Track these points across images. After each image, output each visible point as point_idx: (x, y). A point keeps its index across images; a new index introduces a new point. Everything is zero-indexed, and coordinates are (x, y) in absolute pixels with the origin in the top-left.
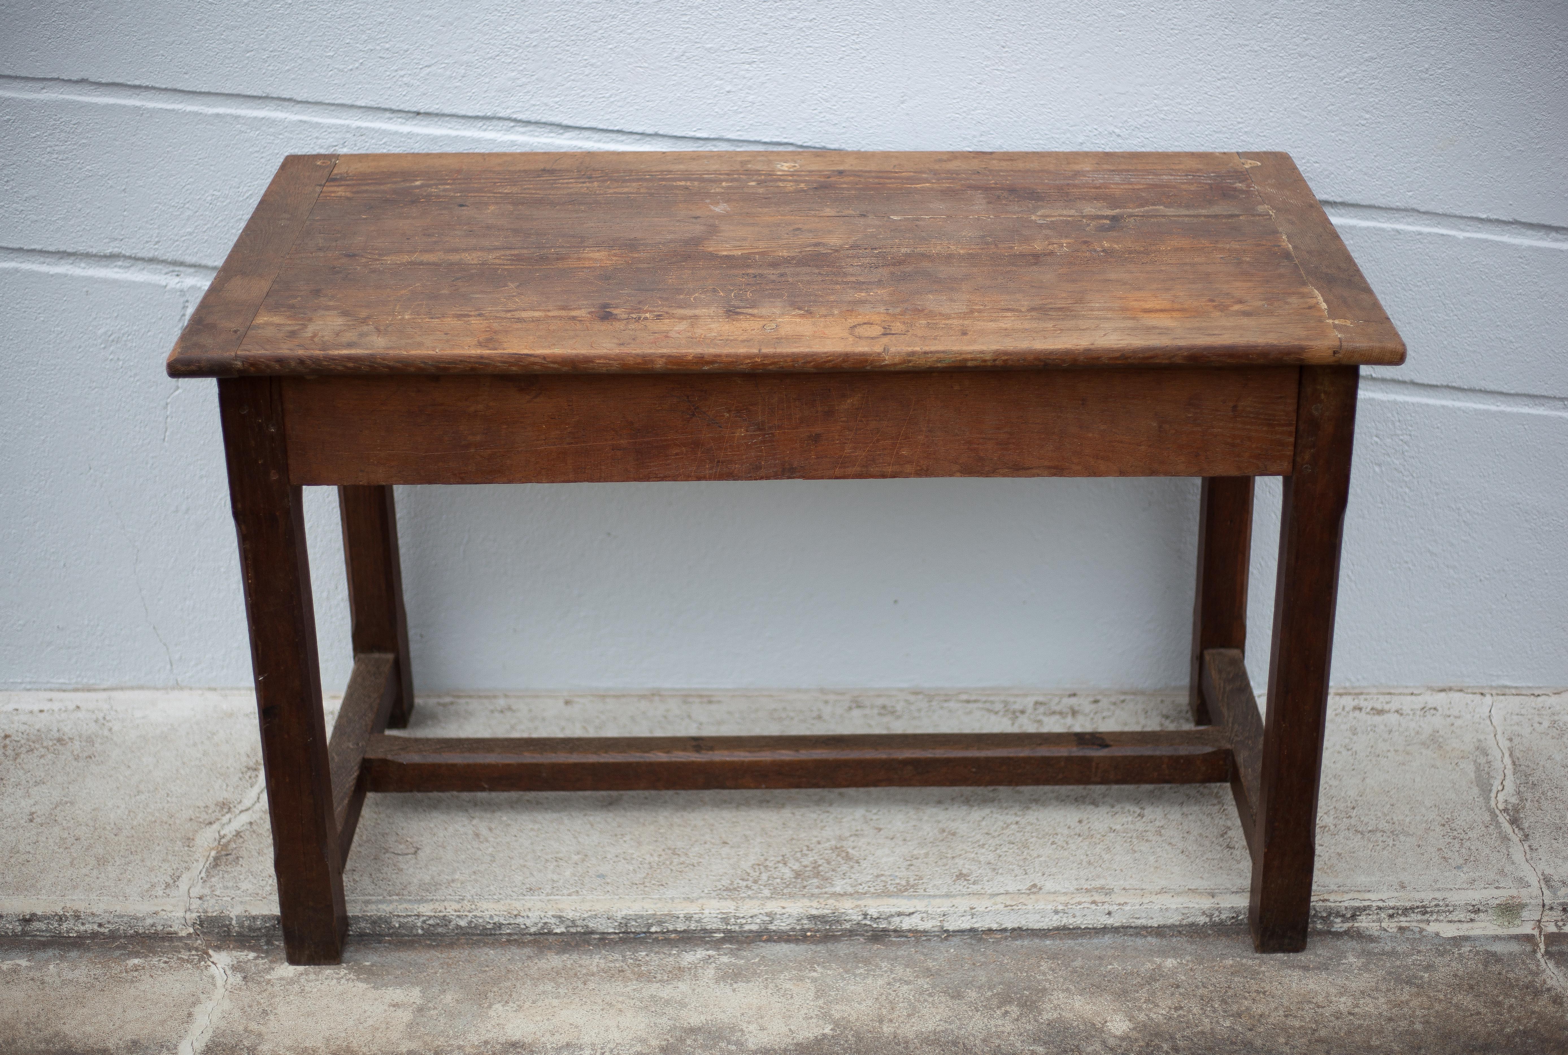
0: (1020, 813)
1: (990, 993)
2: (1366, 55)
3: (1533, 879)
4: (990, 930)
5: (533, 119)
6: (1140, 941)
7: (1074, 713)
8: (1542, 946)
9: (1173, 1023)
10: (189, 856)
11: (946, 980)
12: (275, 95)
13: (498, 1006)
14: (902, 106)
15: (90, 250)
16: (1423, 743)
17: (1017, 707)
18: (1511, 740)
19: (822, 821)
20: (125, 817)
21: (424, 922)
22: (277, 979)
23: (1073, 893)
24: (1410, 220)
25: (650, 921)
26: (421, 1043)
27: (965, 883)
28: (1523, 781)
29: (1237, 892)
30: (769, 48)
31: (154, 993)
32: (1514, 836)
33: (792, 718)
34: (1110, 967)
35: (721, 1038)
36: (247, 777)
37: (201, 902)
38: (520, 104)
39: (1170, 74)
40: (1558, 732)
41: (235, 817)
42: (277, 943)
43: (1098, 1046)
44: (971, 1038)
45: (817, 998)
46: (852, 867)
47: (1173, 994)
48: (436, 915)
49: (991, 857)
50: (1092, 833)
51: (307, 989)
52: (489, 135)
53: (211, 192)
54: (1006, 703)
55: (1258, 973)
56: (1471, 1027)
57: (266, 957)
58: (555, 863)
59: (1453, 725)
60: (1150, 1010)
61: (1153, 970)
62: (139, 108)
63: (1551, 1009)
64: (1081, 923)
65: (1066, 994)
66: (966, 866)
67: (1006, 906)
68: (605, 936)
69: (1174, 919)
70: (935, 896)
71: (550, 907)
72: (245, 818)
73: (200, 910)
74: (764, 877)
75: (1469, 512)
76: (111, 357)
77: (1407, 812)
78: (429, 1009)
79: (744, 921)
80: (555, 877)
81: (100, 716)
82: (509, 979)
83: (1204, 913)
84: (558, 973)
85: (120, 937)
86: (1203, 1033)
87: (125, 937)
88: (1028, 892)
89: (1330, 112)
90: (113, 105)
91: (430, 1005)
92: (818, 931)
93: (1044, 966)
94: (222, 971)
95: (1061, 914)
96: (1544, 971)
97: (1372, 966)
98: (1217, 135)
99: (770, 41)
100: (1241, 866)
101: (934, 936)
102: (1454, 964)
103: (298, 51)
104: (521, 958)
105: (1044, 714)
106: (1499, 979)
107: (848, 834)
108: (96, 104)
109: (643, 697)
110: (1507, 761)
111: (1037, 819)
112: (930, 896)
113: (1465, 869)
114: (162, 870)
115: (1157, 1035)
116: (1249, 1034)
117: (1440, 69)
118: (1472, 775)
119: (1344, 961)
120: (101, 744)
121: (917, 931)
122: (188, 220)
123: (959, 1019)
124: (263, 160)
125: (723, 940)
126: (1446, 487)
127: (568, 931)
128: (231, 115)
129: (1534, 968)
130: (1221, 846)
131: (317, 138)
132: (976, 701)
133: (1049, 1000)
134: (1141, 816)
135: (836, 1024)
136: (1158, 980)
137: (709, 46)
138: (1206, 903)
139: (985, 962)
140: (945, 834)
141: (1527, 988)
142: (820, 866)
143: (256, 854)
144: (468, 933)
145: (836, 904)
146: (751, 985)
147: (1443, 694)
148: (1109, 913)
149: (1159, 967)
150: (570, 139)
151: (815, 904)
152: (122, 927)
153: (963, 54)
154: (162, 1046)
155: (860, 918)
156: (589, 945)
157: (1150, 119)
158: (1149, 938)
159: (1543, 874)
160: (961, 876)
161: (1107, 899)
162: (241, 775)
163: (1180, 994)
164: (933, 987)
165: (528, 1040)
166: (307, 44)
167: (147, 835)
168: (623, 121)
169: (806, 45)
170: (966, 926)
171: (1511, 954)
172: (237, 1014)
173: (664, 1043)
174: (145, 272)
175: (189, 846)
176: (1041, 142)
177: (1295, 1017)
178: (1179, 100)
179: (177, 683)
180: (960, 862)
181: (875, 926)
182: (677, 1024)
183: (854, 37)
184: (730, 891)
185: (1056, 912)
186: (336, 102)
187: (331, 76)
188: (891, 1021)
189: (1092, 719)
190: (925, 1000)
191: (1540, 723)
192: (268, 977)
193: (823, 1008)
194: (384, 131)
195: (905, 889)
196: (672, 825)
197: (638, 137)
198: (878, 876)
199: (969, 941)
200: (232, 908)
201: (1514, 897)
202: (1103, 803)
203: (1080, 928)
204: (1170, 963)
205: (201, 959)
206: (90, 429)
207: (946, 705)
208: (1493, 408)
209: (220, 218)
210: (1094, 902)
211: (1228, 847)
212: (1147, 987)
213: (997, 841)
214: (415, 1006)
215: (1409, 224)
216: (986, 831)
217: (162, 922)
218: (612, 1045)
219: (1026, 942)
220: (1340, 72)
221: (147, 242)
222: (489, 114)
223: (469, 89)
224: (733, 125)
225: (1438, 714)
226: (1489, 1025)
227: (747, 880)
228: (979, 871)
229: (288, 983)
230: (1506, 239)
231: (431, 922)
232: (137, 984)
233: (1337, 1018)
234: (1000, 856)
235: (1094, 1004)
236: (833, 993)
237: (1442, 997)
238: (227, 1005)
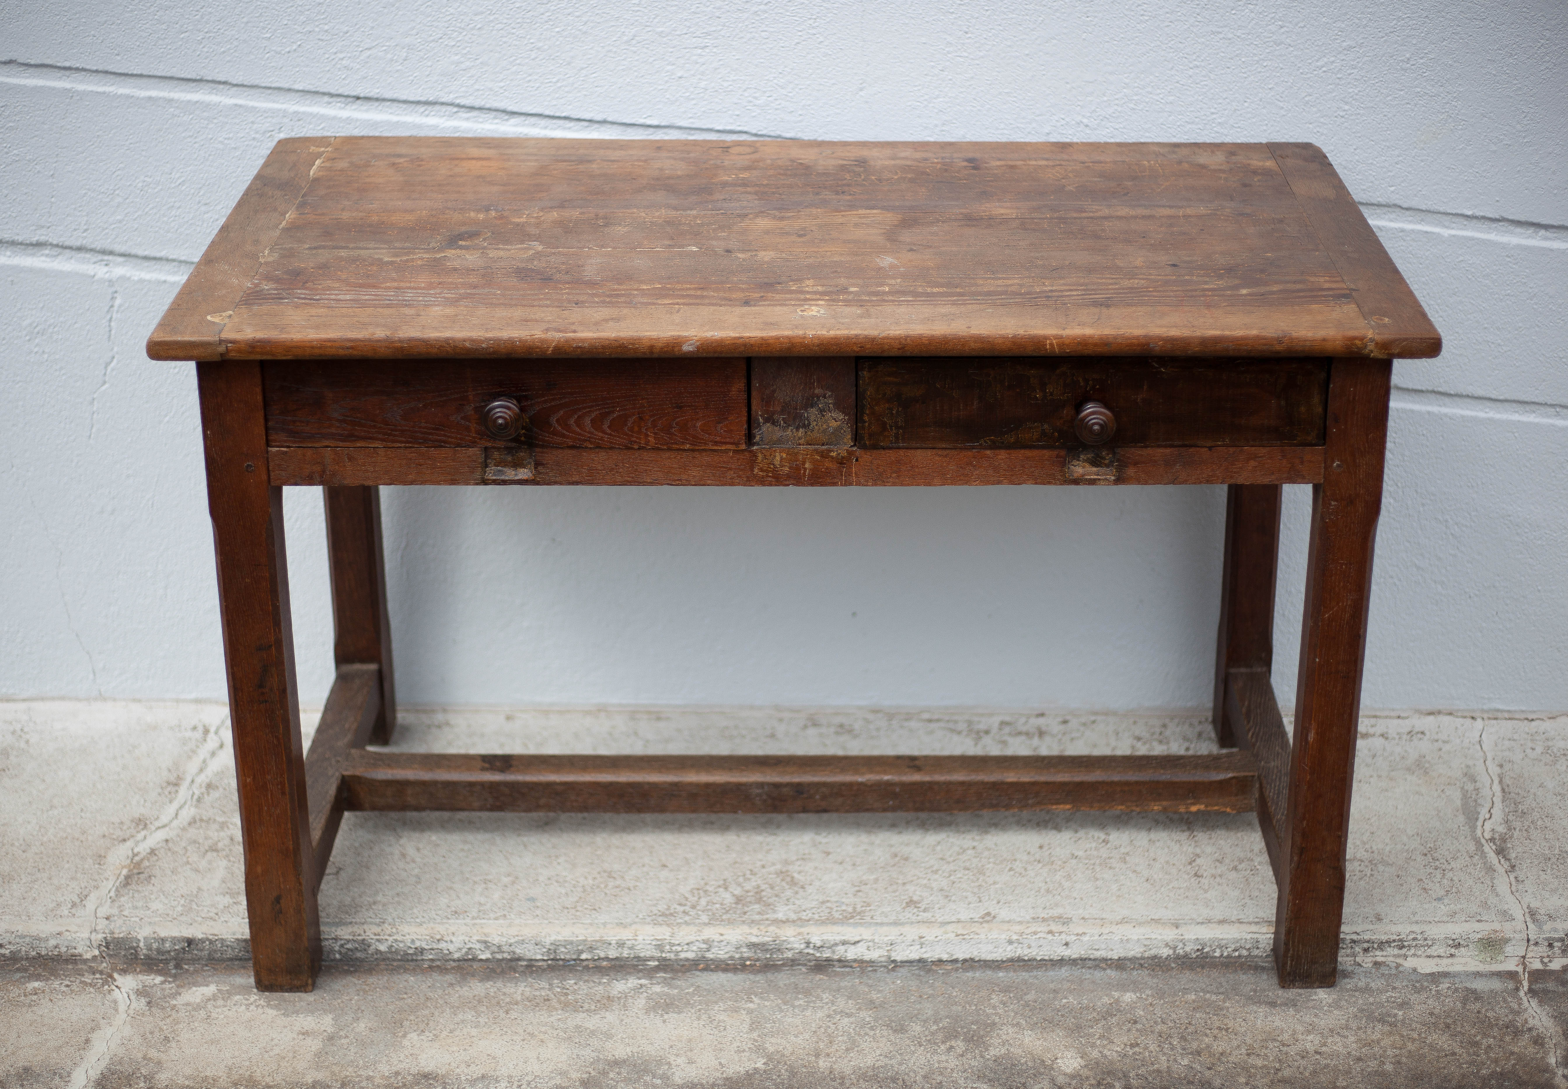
0: (977, 838)
1: (935, 1027)
2: (1345, 44)
3: (1518, 912)
4: (941, 961)
5: (477, 104)
6: (1098, 974)
7: (1041, 733)
8: (1526, 984)
9: (1128, 1061)
10: (99, 874)
11: (890, 1013)
12: (210, 78)
13: (413, 1036)
14: (861, 93)
15: (16, 238)
16: (1408, 769)
17: (982, 727)
18: (1501, 766)
19: (768, 844)
20: (35, 833)
21: (342, 946)
22: (183, 1005)
23: (1028, 922)
24: (1393, 216)
25: (580, 948)
26: (328, 1074)
27: (915, 910)
28: (1511, 809)
29: (1202, 923)
30: (722, 33)
31: (53, 1018)
32: (1500, 866)
33: (743, 737)
34: (1064, 1001)
35: (646, 1071)
36: (167, 793)
37: (108, 922)
38: (463, 89)
39: (1140, 62)
40: (1551, 758)
41: (151, 834)
42: (186, 967)
43: (1046, 1083)
44: (911, 1074)
45: (752, 1030)
46: (797, 893)
47: (1129, 1030)
48: (355, 938)
49: (944, 883)
50: (1053, 859)
51: (214, 1015)
52: (432, 121)
53: (142, 178)
54: (970, 723)
55: (1221, 1009)
56: (1444, 1068)
57: (174, 981)
58: (484, 886)
59: (1440, 750)
60: (1104, 1046)
61: (1111, 1004)
62: (69, 90)
63: (1531, 1050)
64: (1037, 954)
65: (1016, 1029)
66: (918, 893)
67: (957, 936)
68: (533, 963)
69: (1135, 951)
70: (882, 924)
71: (475, 931)
72: (161, 835)
73: (107, 931)
74: (703, 902)
75: (1457, 524)
76: (36, 350)
77: (1387, 841)
78: (340, 1037)
79: (679, 949)
80: (483, 900)
81: (18, 727)
82: (427, 1007)
83: (1167, 945)
84: (479, 1001)
85: (22, 959)
86: (1159, 1071)
87: (27, 959)
88: (981, 920)
89: (1307, 103)
90: (41, 87)
91: (341, 1033)
92: (758, 960)
93: (995, 999)
94: (126, 996)
95: (1016, 945)
96: (1526, 1010)
97: (1343, 1003)
98: (1190, 126)
99: (724, 26)
100: (1208, 895)
101: (881, 966)
102: (1430, 1002)
103: (233, 32)
104: (442, 985)
105: (1010, 734)
106: (1478, 1018)
107: (794, 858)
108: (25, 86)
109: (587, 713)
110: (1497, 787)
111: (996, 844)
112: (877, 923)
113: (1446, 901)
114: (69, 888)
115: (1109, 1073)
116: (1208, 1073)
117: (1421, 58)
118: (1459, 803)
119: (1314, 997)
120: (17, 756)
121: (862, 962)
122: (118, 207)
123: (901, 1054)
124: (196, 145)
125: (657, 969)
126: (1432, 498)
127: (494, 958)
128: (165, 99)
129: (1516, 1007)
130: (1188, 874)
131: (253, 123)
132: (938, 720)
133: (998, 1035)
134: (1106, 842)
135: (770, 1058)
136: (1115, 1015)
137: (661, 29)
138: (1170, 934)
139: (932, 995)
140: (897, 859)
141: (1507, 1027)
142: (762, 891)
143: (170, 873)
144: (388, 959)
145: (777, 931)
146: (682, 1015)
147: (1431, 718)
148: (1067, 944)
149: (1117, 1001)
150: (515, 126)
151: (755, 931)
152: (24, 949)
153: (924, 40)
154: (55, 1074)
155: (803, 946)
156: (515, 971)
157: (1119, 109)
158: (1109, 971)
159: (1528, 907)
160: (911, 903)
161: (1064, 929)
162: (160, 790)
163: (1137, 1030)
164: (876, 1020)
165: (442, 1071)
166: (243, 25)
167: (57, 852)
168: (570, 107)
169: (761, 29)
170: (915, 956)
171: (1492, 991)
172: (137, 1040)
173: (585, 1076)
174: (73, 261)
175: (99, 864)
176: (1006, 132)
177: (1258, 1055)
178: (1150, 89)
179: (100, 694)
180: (911, 888)
181: (818, 955)
182: (601, 1056)
183: (811, 22)
184: (666, 917)
185: (1010, 942)
186: (273, 85)
187: (268, 59)
188: (828, 1055)
189: (1060, 740)
190: (866, 1034)
191: (1533, 749)
192: (174, 1002)
193: (757, 1041)
194: (322, 115)
195: (849, 917)
196: (609, 846)
197: (586, 124)
198: (823, 903)
199: (917, 972)
200: (141, 928)
201: (1497, 931)
202: (1067, 828)
203: (1035, 960)
204: (1129, 997)
205: (105, 982)
206: (13, 425)
207: (906, 724)
208: (1481, 415)
209: (151, 206)
210: (1050, 932)
211: (1196, 875)
212: (1103, 1022)
213: (952, 867)
214: (325, 1034)
215: (1391, 221)
216: (941, 856)
217: (66, 943)
218: (529, 1078)
219: (977, 975)
220: (1317, 61)
221: (75, 230)
222: (431, 99)
223: (410, 73)
224: (685, 112)
225: (1426, 738)
226: (1465, 1066)
227: (685, 905)
228: (931, 898)
229: (194, 1009)
230: (1493, 236)
231: (349, 946)
232: (35, 1008)
233: (1303, 1057)
234: (954, 883)
235: (1045, 1040)
236: (769, 1026)
237: (1416, 1036)
238: (127, 1031)
